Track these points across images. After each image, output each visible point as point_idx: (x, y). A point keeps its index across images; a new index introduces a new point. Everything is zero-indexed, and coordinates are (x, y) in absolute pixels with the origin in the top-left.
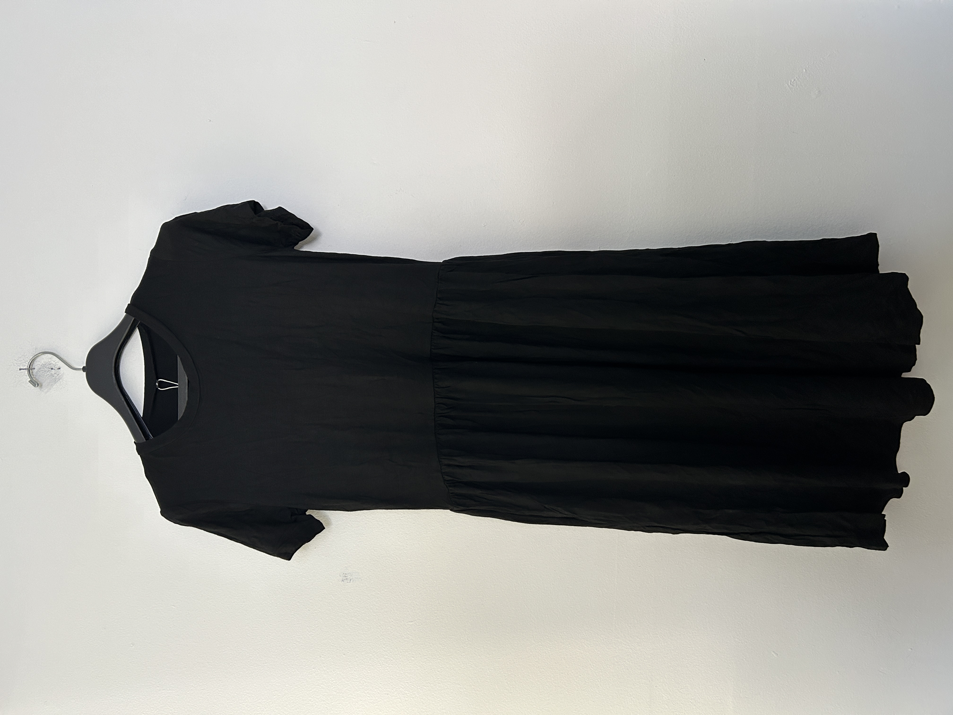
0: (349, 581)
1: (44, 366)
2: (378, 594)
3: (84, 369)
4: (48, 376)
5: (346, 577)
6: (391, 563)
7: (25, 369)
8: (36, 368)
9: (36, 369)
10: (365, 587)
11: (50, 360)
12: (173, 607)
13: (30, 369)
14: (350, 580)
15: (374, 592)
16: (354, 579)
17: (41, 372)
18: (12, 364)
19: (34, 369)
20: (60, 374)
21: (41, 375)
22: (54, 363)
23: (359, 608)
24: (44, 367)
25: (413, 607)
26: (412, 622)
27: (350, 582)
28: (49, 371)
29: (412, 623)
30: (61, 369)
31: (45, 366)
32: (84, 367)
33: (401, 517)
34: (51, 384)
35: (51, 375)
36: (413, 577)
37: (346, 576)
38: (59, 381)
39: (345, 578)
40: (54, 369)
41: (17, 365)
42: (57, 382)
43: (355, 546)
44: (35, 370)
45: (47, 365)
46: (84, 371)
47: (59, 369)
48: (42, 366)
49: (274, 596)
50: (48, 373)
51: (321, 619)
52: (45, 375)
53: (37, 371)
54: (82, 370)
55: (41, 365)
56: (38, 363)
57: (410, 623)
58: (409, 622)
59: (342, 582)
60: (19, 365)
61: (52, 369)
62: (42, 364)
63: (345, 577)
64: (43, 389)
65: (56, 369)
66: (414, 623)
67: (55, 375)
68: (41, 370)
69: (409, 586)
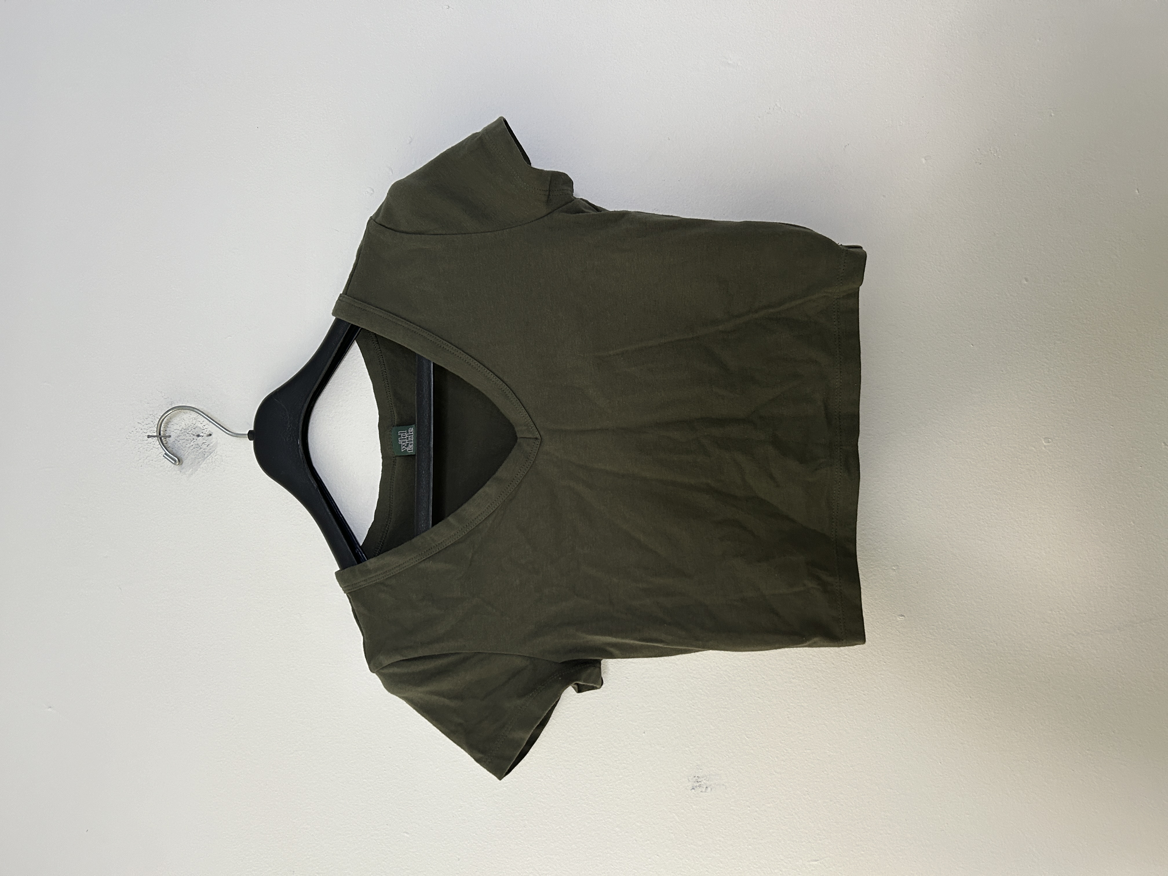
0: (704, 790)
1: (185, 431)
2: (756, 811)
3: (251, 435)
4: (192, 448)
5: (700, 783)
6: (777, 757)
7: (154, 436)
8: (172, 434)
9: (172, 437)
10: (733, 800)
11: (194, 422)
12: (406, 835)
13: (161, 437)
14: (707, 787)
15: (749, 808)
16: (713, 785)
17: (181, 442)
18: (133, 429)
19: (170, 436)
20: (212, 445)
21: (182, 447)
22: (201, 426)
23: (723, 836)
24: (186, 433)
25: (818, 834)
26: (816, 861)
27: (705, 792)
28: (194, 439)
29: (816, 863)
30: (213, 436)
31: (188, 431)
32: (250, 432)
33: (793, 679)
34: (197, 461)
35: (196, 446)
36: (816, 781)
37: (699, 780)
38: (210, 456)
39: (698, 785)
40: (201, 436)
41: (141, 431)
42: (206, 458)
43: (713, 728)
44: (170, 439)
45: (190, 430)
46: (250, 440)
47: (210, 435)
48: (183, 431)
49: (575, 816)
50: (192, 443)
51: (658, 856)
52: (188, 445)
53: (174, 440)
54: (247, 436)
55: (180, 429)
56: (175, 427)
57: (814, 863)
58: (812, 861)
59: (693, 791)
60: (145, 431)
61: (198, 436)
62: (183, 428)
63: (697, 782)
64: (183, 471)
65: (205, 435)
66: (820, 863)
67: (204, 446)
68: (181, 438)
69: (810, 798)
